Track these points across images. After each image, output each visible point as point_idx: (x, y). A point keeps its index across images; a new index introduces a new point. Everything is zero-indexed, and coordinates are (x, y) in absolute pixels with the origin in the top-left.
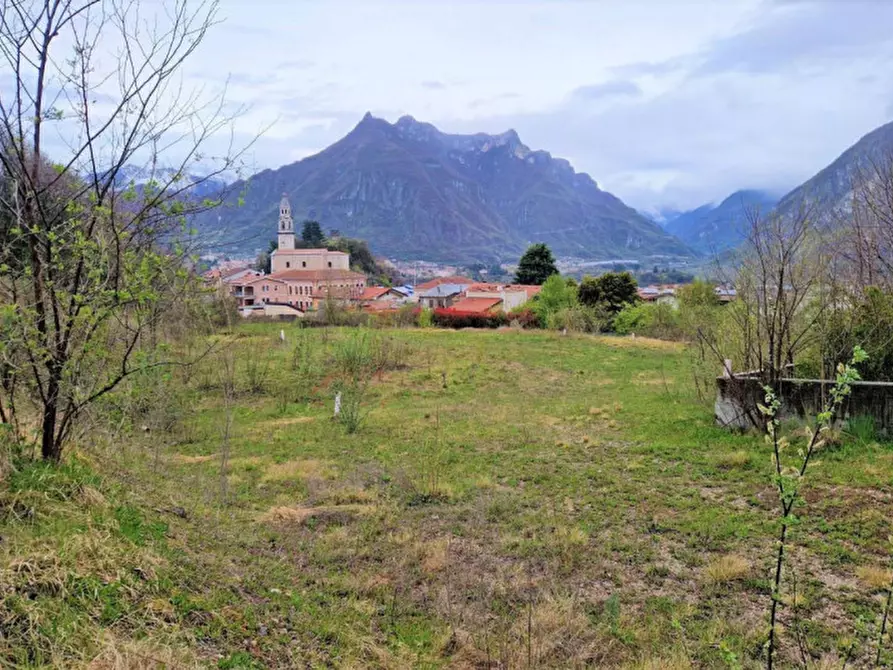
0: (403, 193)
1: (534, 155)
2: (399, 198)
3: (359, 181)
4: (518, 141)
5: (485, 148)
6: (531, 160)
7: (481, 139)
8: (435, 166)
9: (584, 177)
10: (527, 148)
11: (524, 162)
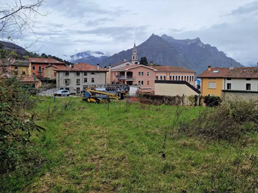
0: (163, 57)
1: (205, 45)
2: (161, 59)
3: (150, 53)
4: (200, 41)
5: (189, 43)
6: (204, 47)
7: (188, 40)
8: (173, 49)
9: (222, 53)
10: (203, 43)
11: (202, 48)
